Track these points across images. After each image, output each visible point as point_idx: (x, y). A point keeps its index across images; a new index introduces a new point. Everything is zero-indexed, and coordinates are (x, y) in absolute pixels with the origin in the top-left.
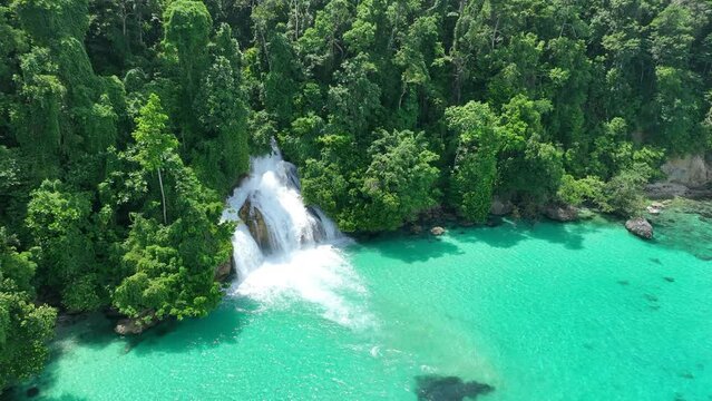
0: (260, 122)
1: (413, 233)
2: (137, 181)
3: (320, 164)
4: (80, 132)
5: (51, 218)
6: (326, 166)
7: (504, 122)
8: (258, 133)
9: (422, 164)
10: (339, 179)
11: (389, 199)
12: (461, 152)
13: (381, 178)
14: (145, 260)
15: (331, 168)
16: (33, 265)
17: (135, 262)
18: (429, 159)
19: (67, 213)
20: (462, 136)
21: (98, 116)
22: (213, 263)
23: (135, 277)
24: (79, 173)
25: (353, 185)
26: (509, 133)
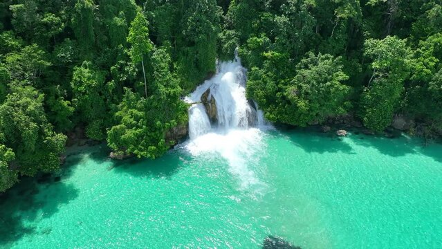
0: (229, 38)
1: (322, 131)
2: (131, 68)
3: (261, 72)
4: (107, 34)
5: (81, 83)
6: (265, 73)
7: (417, 55)
8: (226, 46)
9: (334, 82)
10: (270, 84)
11: (302, 104)
12: (377, 76)
13: (300, 87)
14: (127, 118)
15: (268, 76)
16: (72, 109)
17: (121, 118)
18: (340, 78)
19: (89, 82)
20: (373, 63)
21: (115, 25)
22: (164, 127)
23: (118, 127)
24: (102, 59)
25: (280, 90)
26: (418, 66)
